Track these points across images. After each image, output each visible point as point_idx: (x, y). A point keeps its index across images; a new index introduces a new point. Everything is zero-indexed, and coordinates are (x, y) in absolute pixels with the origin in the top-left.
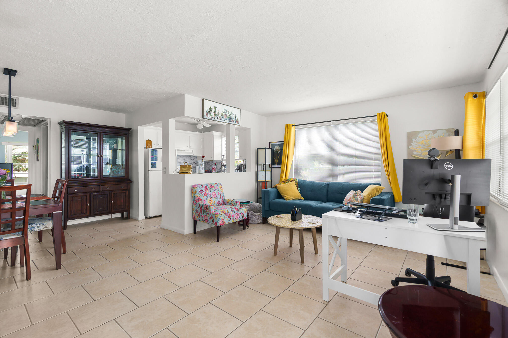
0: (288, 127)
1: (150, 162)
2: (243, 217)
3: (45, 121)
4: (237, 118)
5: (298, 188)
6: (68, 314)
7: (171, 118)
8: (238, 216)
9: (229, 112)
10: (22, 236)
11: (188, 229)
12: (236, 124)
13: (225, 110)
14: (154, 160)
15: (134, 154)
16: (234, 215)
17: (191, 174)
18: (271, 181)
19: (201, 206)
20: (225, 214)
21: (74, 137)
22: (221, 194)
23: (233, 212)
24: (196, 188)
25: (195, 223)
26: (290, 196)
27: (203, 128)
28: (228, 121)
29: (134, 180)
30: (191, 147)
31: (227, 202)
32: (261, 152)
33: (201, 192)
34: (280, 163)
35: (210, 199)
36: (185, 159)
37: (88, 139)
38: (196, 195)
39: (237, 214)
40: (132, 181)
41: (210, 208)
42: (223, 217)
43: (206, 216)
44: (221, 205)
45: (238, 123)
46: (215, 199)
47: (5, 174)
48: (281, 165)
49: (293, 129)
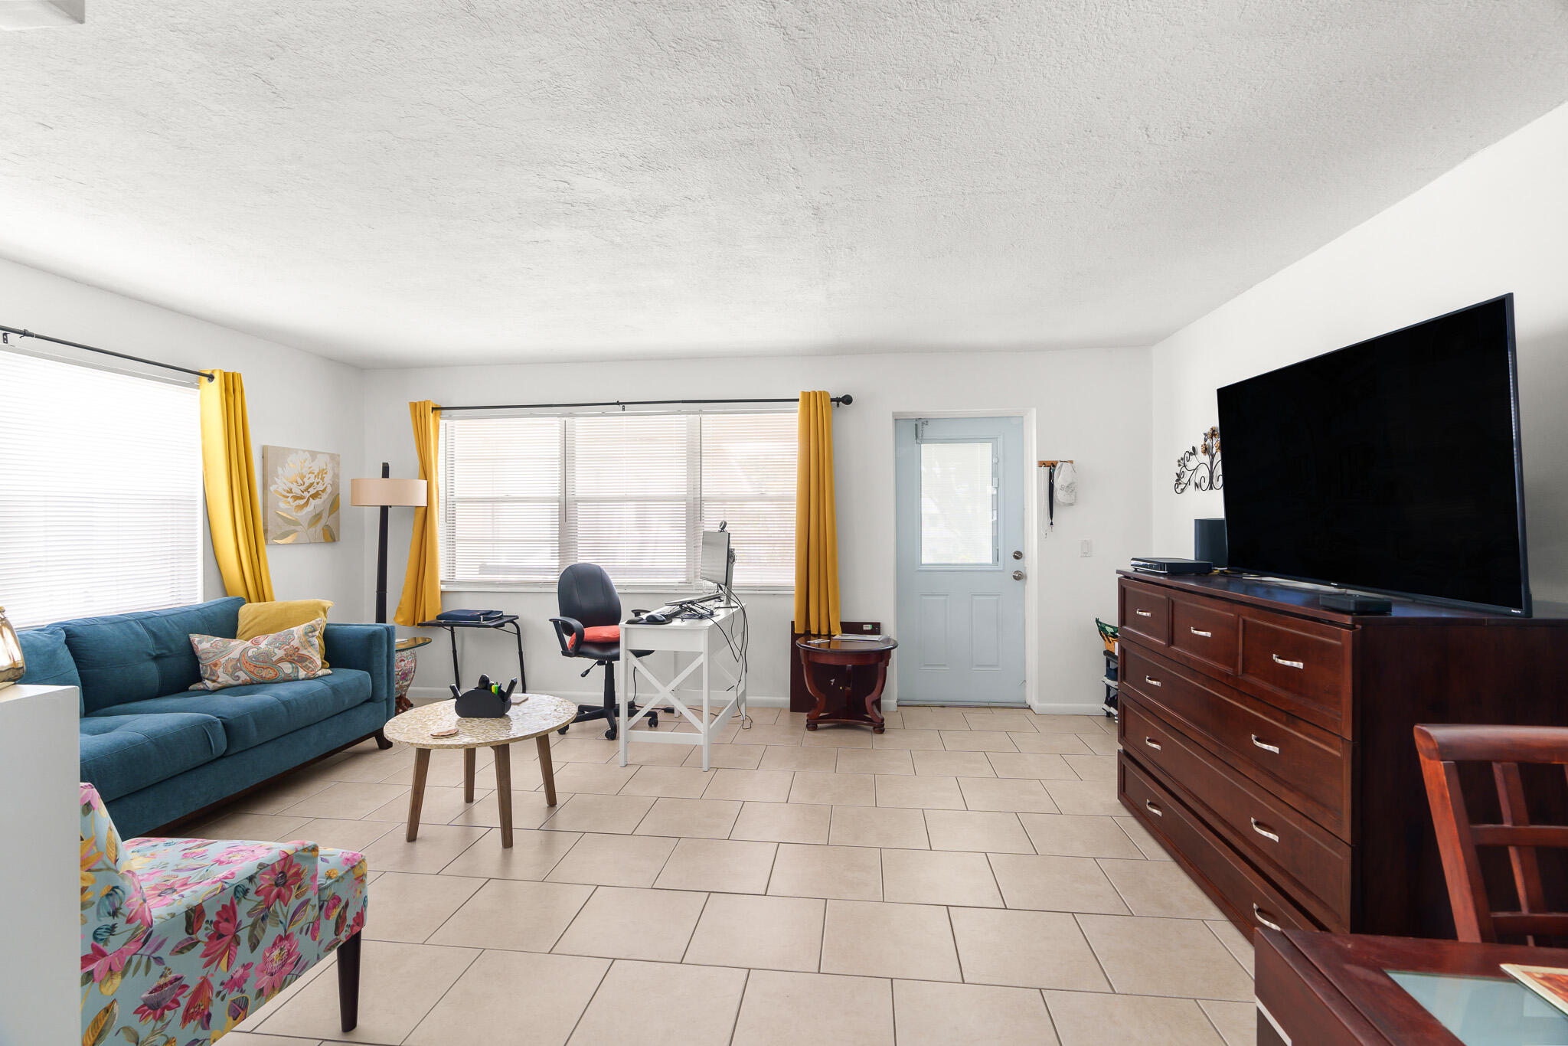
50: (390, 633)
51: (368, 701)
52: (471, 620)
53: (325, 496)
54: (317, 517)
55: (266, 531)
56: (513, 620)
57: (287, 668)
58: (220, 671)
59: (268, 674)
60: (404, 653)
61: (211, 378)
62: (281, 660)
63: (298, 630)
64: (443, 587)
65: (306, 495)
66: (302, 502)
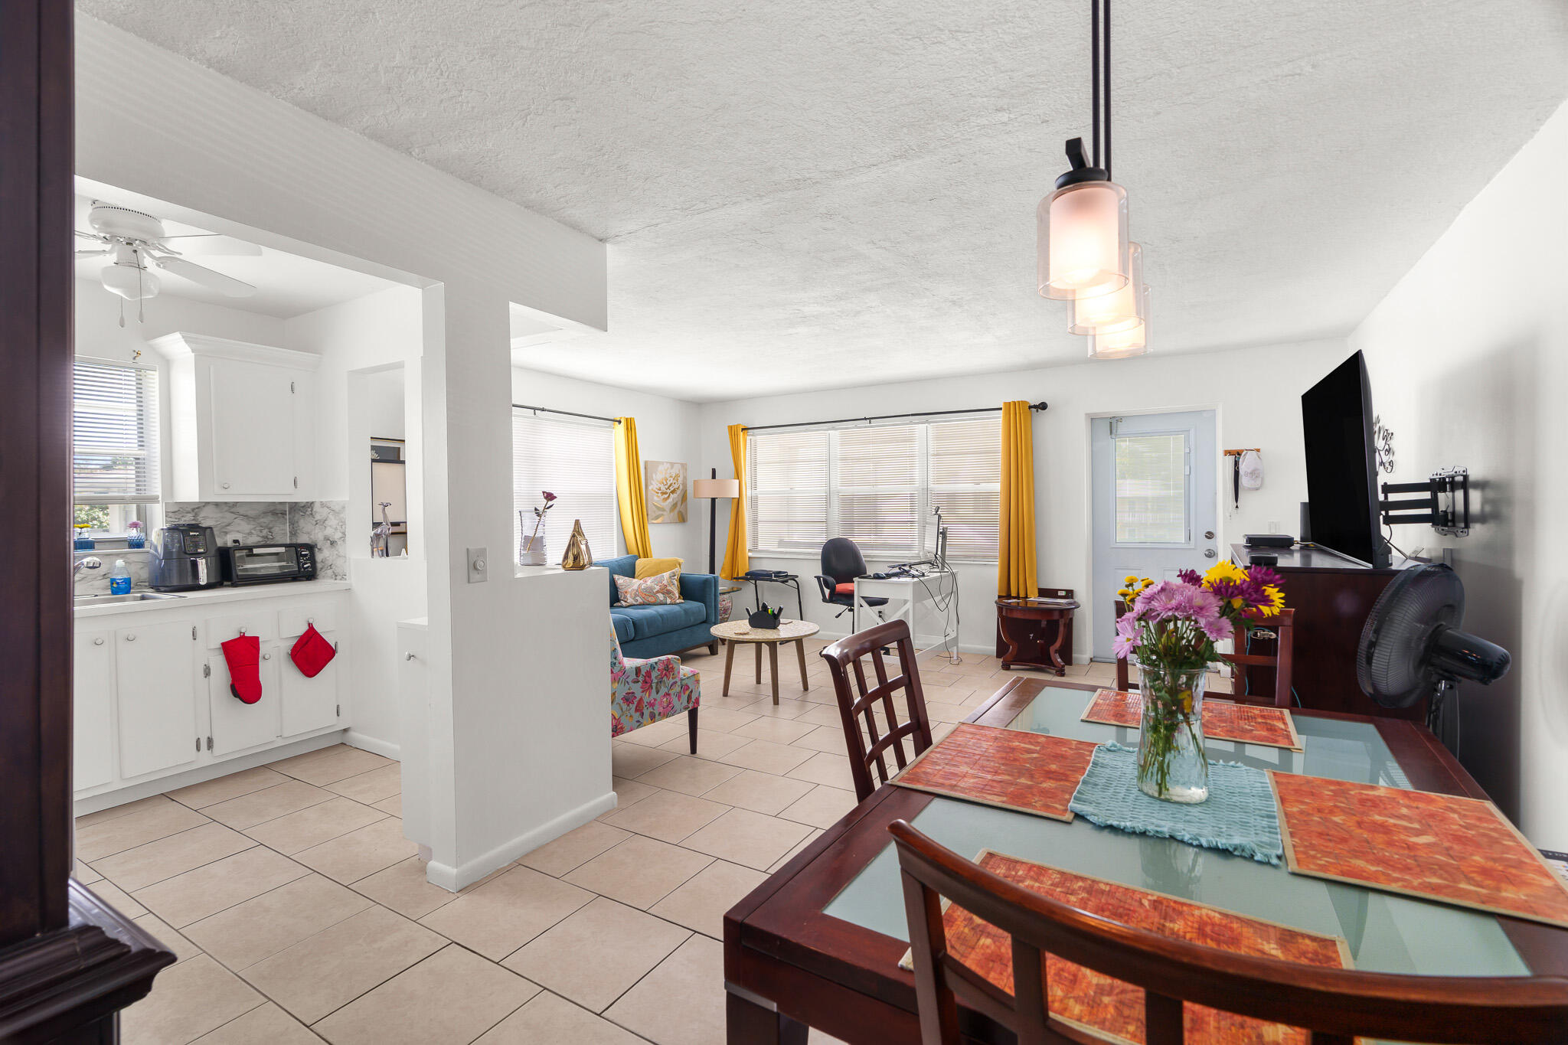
50: (716, 580)
51: (704, 622)
52: (766, 576)
53: (678, 492)
54: (675, 505)
55: (647, 515)
56: (794, 578)
57: (661, 597)
58: (628, 596)
59: (652, 599)
60: (725, 596)
61: (620, 422)
62: (658, 592)
63: (666, 575)
64: (750, 554)
65: (668, 491)
66: (666, 496)
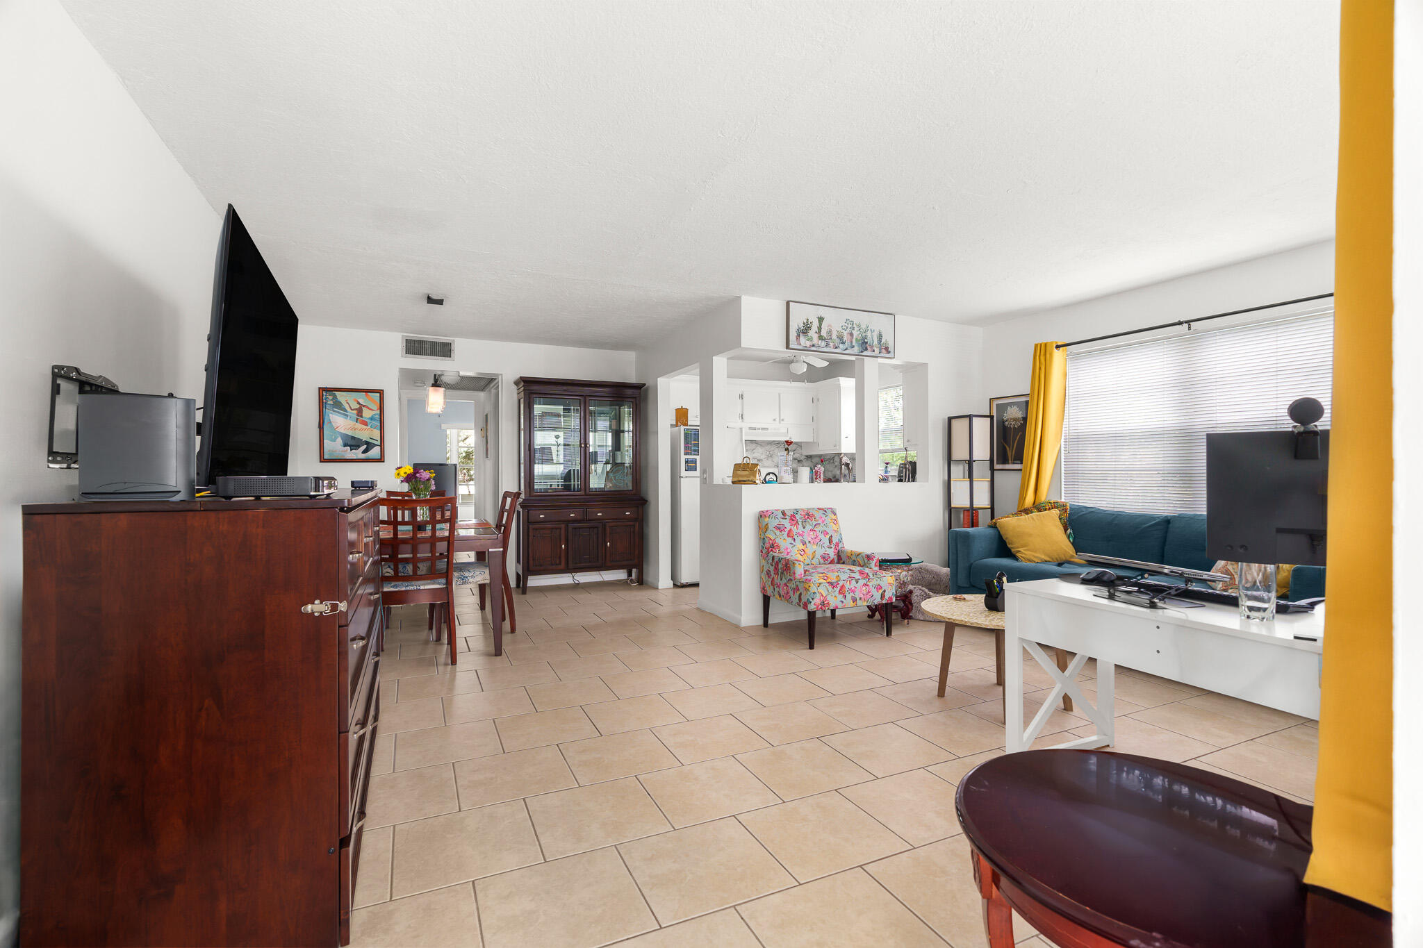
0: (1042, 354)
1: (683, 458)
2: (883, 596)
3: (495, 379)
4: (883, 341)
5: (1066, 530)
6: (494, 722)
7: (719, 353)
8: (869, 592)
9: (859, 326)
10: (445, 586)
11: (750, 615)
12: (881, 355)
13: (848, 321)
14: (691, 454)
15: (651, 439)
16: (857, 589)
17: (757, 484)
18: (992, 508)
19: (777, 562)
20: (831, 584)
21: (538, 409)
22: (832, 536)
23: (854, 582)
24: (767, 519)
25: (766, 601)
26: (1035, 552)
27: (805, 370)
28: (856, 350)
29: (651, 498)
30: (783, 420)
31: (848, 557)
32: (960, 428)
33: (779, 529)
34: (1019, 458)
35: (803, 547)
36: (772, 449)
37: (567, 410)
38: (768, 534)
39: (864, 588)
40: (647, 501)
41: (794, 566)
42: (823, 590)
43: (786, 585)
44: (832, 562)
45: (889, 352)
46: (815, 547)
47: (429, 480)
48: (1022, 463)
49: (1058, 356)
